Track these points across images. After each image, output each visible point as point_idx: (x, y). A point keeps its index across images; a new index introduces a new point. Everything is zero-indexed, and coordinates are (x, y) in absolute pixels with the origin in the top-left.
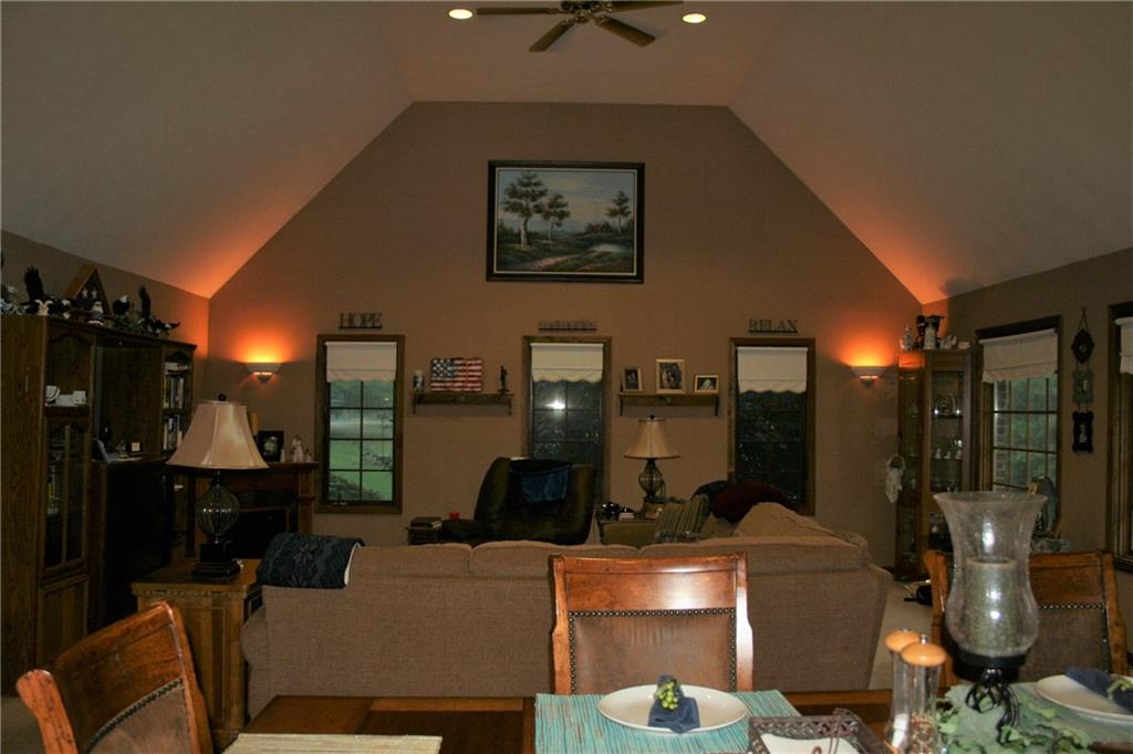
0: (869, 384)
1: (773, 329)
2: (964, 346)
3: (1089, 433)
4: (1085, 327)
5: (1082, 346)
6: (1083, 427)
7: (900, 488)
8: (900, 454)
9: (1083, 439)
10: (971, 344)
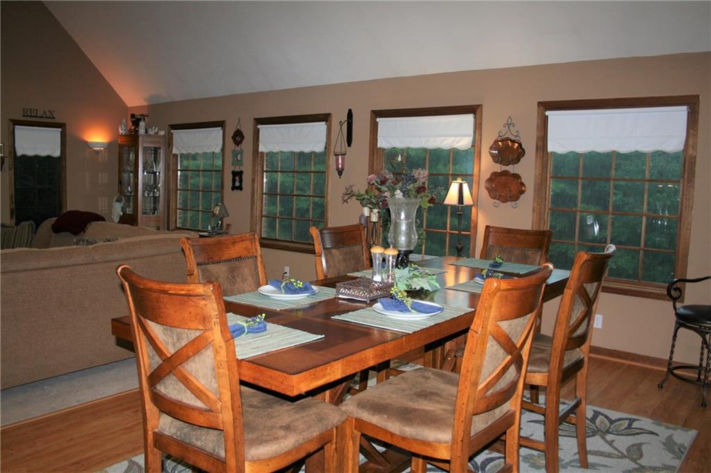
0: (97, 152)
1: (39, 115)
2: (162, 133)
3: (241, 181)
4: (239, 127)
5: (238, 137)
6: (237, 178)
7: (121, 214)
8: (121, 194)
9: (237, 184)
10: (166, 132)
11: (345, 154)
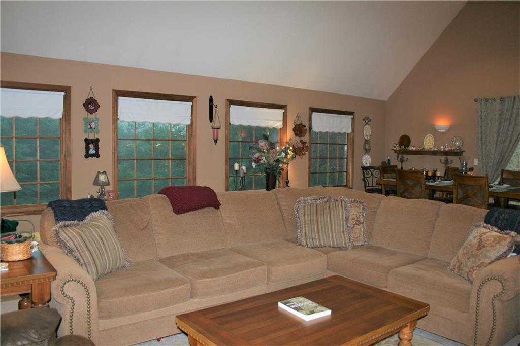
4: (92, 96)
5: (91, 105)
11: (219, 128)
